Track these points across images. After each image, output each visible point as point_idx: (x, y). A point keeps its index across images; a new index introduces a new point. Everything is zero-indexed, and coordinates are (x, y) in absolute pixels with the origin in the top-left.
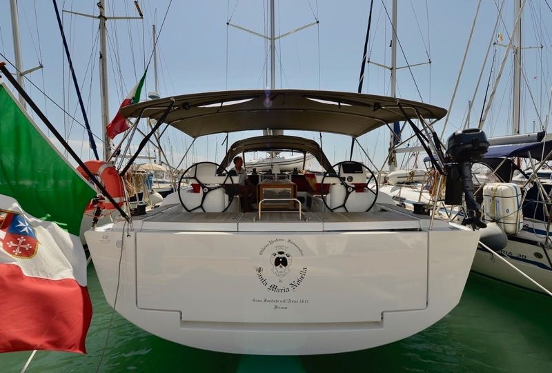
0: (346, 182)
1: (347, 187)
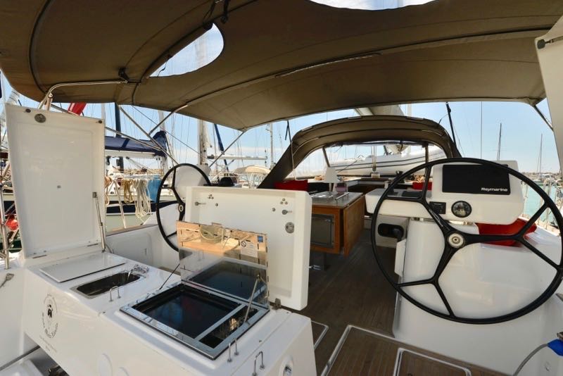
0: (449, 215)
1: (447, 229)
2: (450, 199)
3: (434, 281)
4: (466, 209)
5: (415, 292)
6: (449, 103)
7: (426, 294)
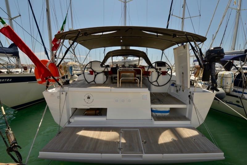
0: (158, 70)
1: (158, 73)
2: (158, 68)
3: (156, 81)
4: (160, 69)
5: (154, 83)
6: (147, 48)
7: (155, 83)
